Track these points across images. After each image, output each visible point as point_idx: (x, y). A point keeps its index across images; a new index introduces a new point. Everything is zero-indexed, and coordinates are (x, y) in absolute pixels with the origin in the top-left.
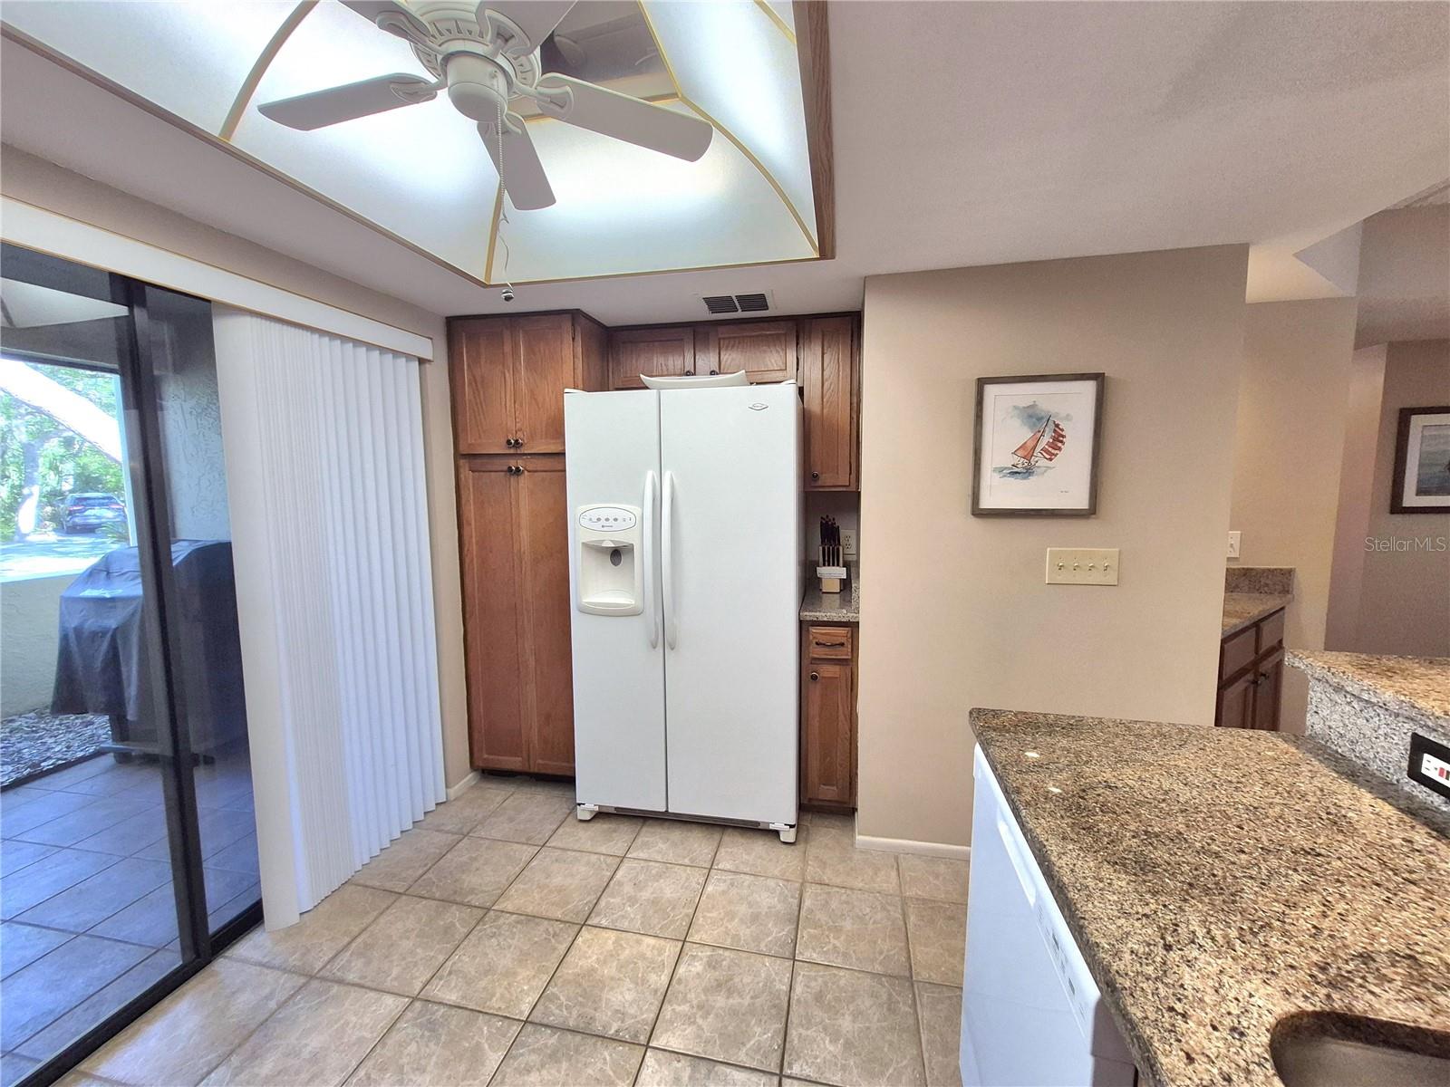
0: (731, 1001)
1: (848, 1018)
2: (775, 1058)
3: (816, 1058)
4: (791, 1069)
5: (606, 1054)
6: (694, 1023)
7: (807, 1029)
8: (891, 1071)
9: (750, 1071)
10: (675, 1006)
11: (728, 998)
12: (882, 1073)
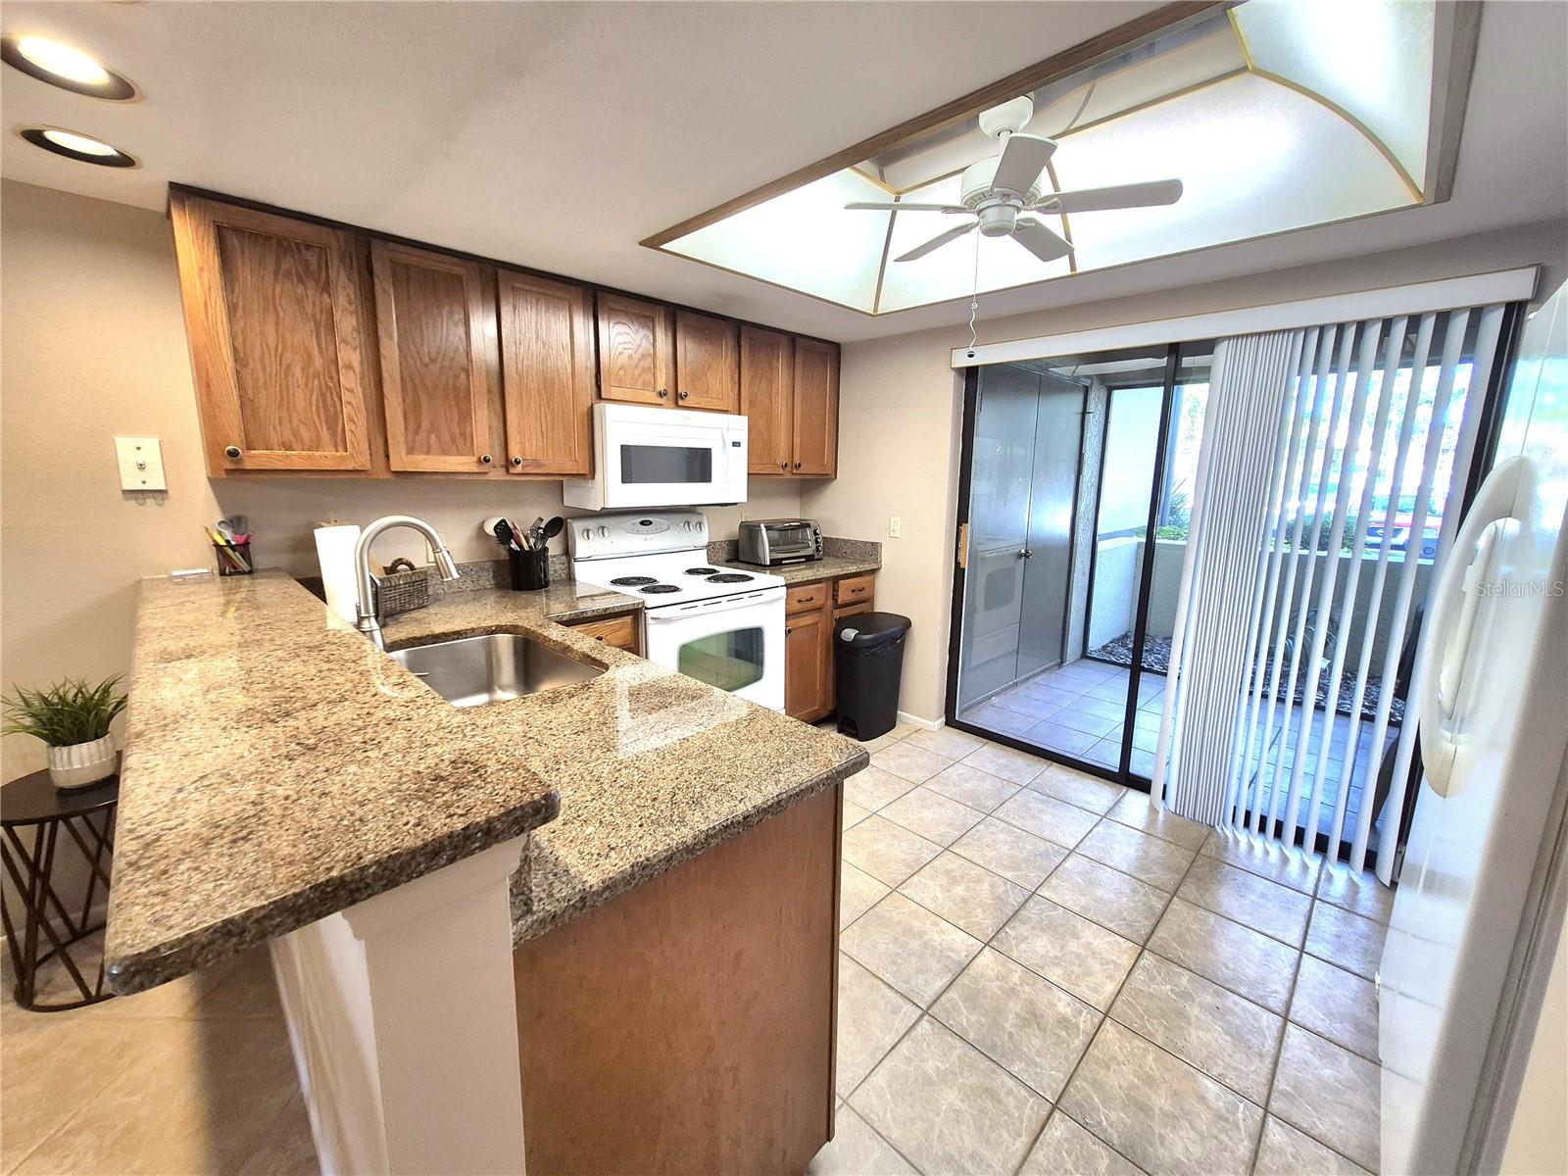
0: (1012, 1016)
1: (958, 1104)
2: (942, 1017)
3: (929, 1046)
4: (927, 1021)
5: (989, 921)
6: (997, 979)
7: (959, 1058)
8: (889, 1097)
9: (938, 994)
10: (1019, 974)
11: (1016, 1014)
12: (890, 1087)
